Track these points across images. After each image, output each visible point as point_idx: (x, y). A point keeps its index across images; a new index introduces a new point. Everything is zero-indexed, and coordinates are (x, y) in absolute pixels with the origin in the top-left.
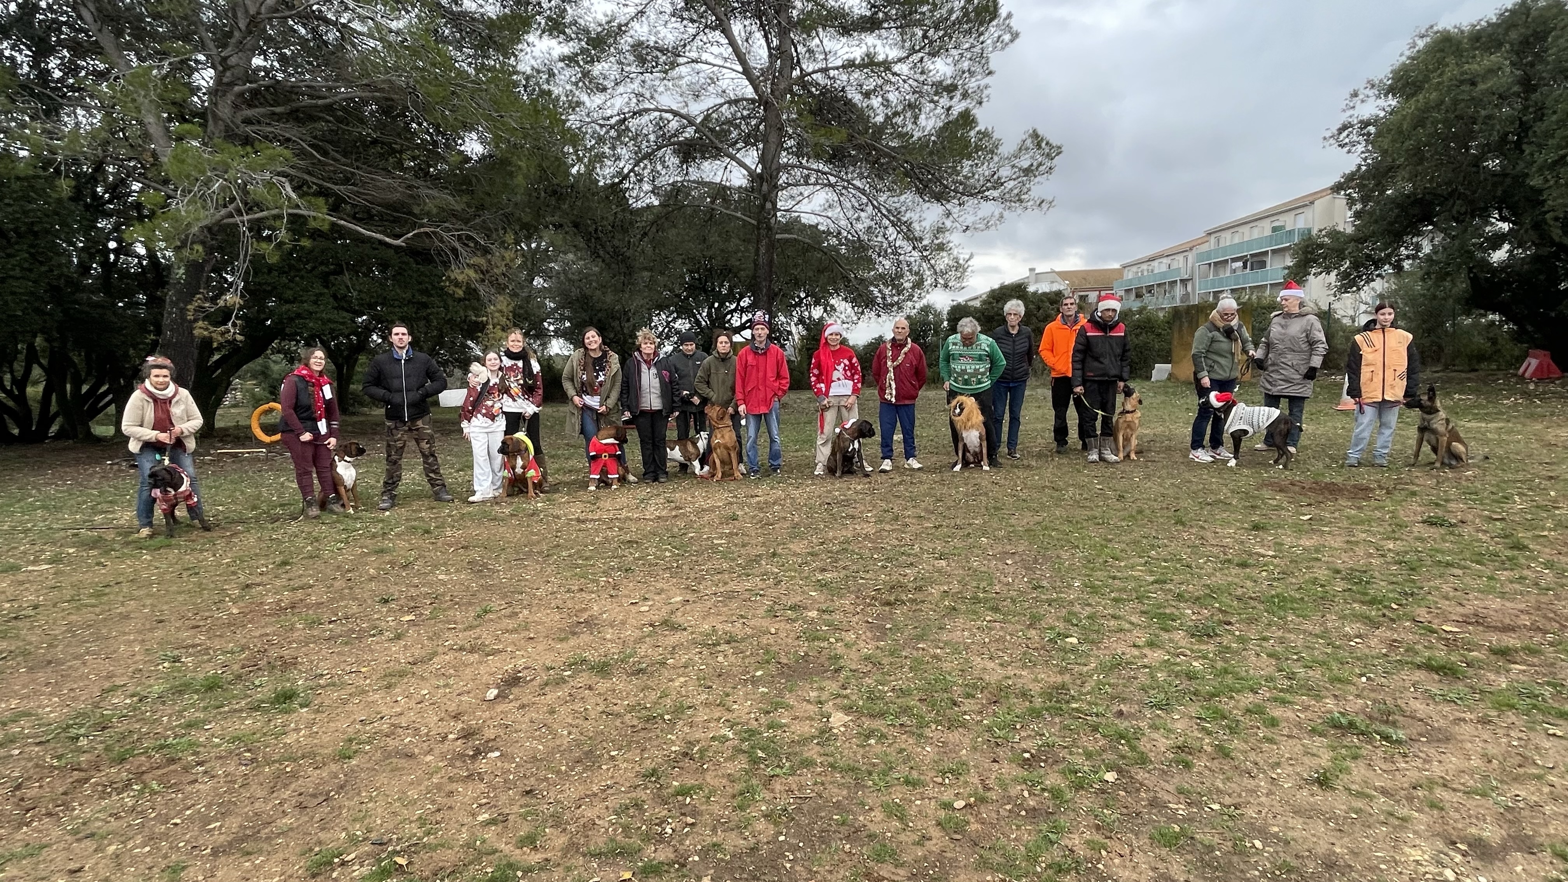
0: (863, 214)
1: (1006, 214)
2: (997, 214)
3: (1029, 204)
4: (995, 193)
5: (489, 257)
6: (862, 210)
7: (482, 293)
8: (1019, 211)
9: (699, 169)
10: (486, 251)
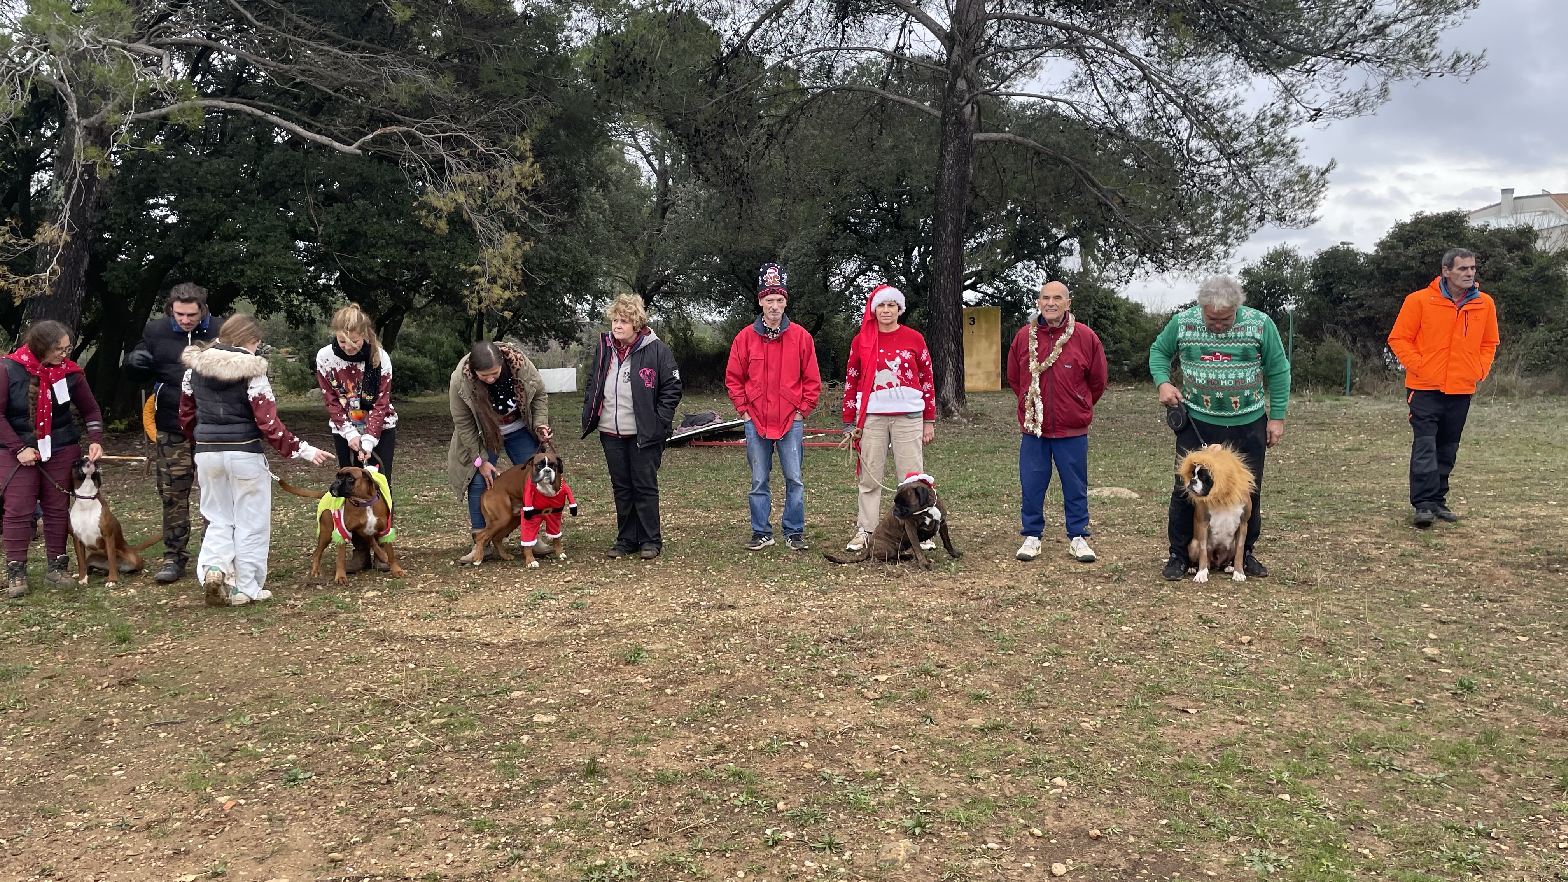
0: (1132, 96)
1: (1394, 86)
2: (1375, 85)
3: (1434, 64)
4: (1370, 49)
5: (493, 172)
6: (1131, 89)
7: (478, 227)
8: (1417, 79)
9: (863, 29)
10: (487, 163)
